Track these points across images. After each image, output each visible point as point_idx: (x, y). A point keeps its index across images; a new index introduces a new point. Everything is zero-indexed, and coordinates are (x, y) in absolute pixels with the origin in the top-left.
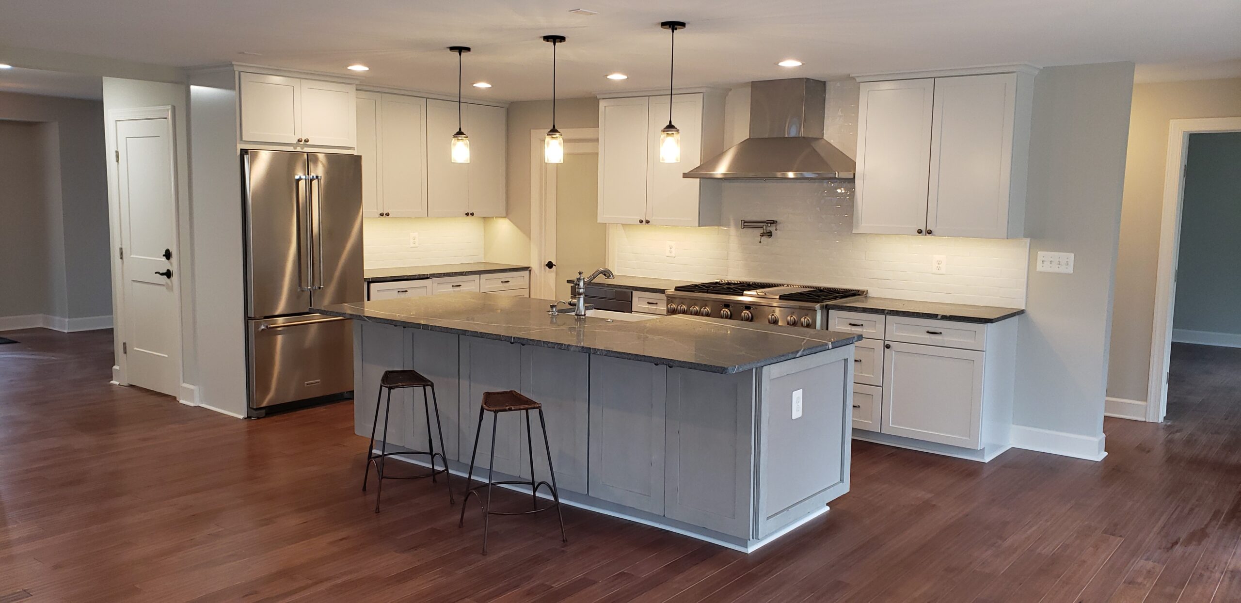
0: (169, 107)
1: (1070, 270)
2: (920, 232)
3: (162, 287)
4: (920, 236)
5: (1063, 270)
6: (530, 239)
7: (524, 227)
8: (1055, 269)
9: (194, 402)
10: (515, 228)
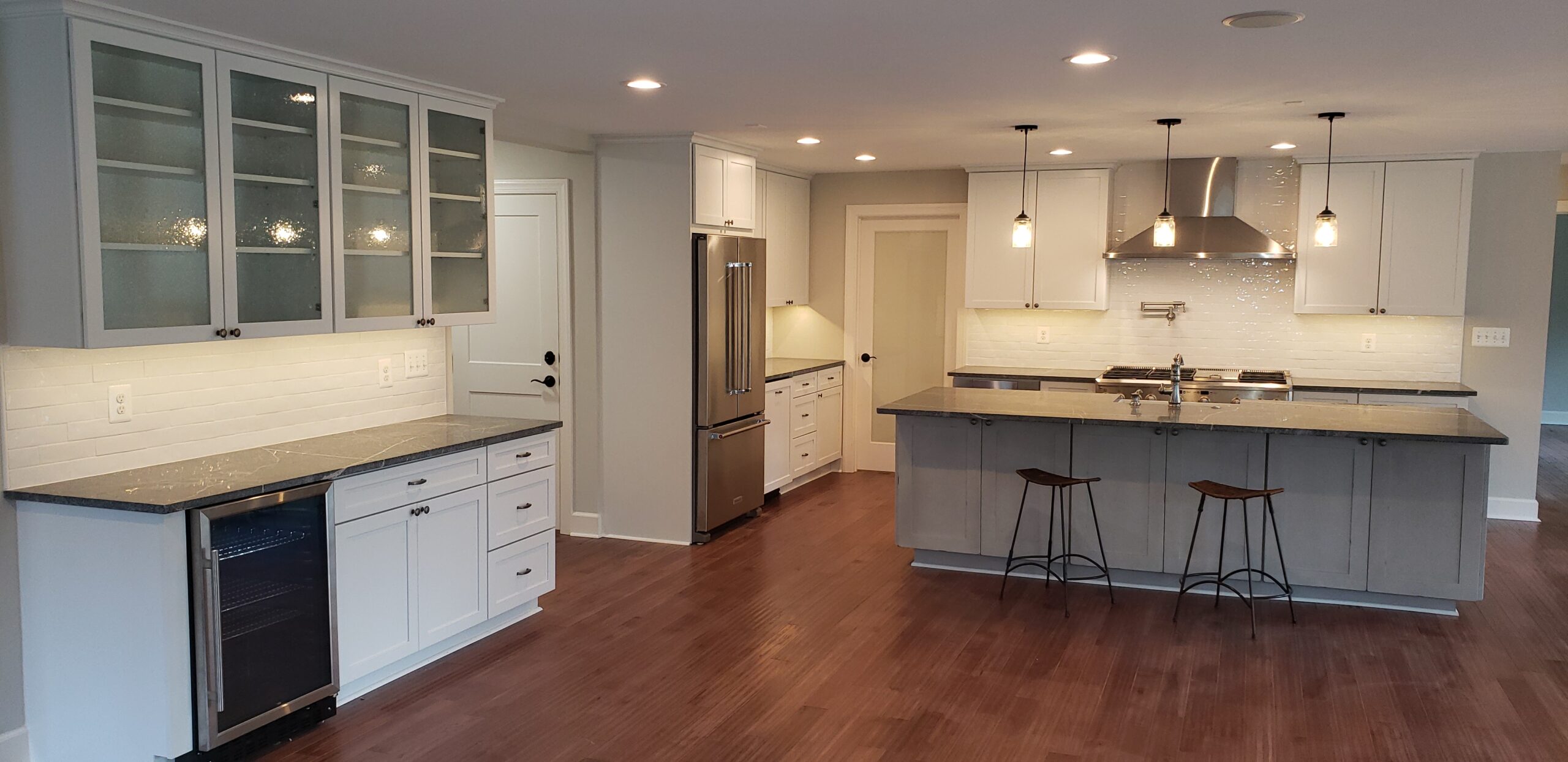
0: (566, 181)
1: (1507, 344)
2: (1372, 311)
3: (537, 398)
4: (1374, 316)
5: (1499, 344)
6: (843, 328)
7: (836, 316)
8: (1490, 343)
9: (597, 534)
10: (822, 317)
